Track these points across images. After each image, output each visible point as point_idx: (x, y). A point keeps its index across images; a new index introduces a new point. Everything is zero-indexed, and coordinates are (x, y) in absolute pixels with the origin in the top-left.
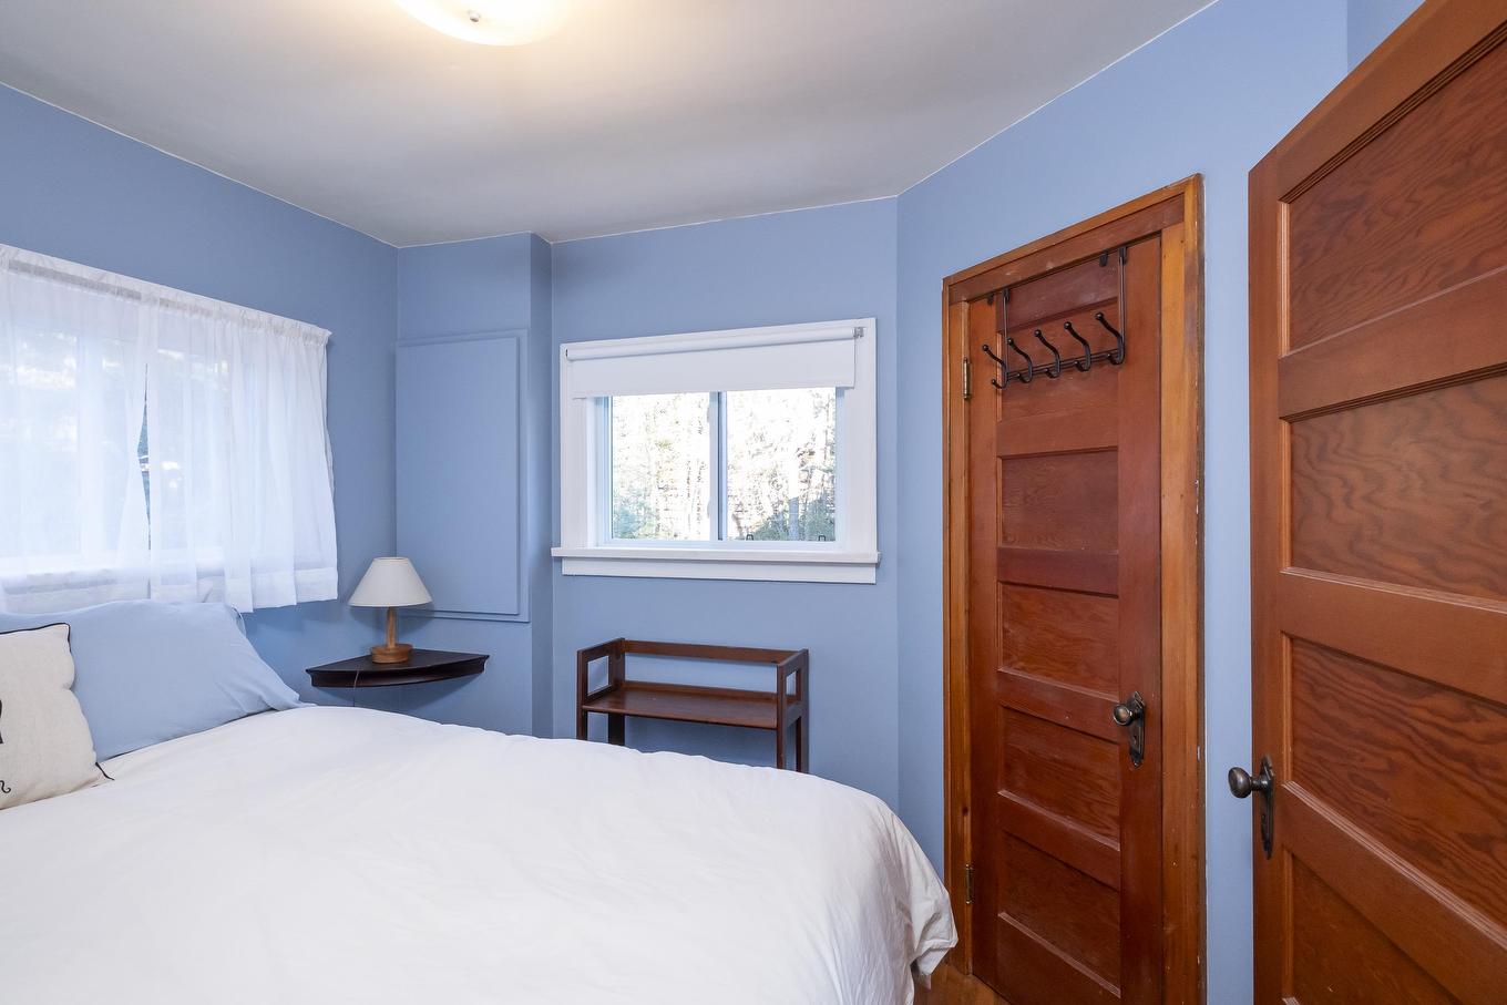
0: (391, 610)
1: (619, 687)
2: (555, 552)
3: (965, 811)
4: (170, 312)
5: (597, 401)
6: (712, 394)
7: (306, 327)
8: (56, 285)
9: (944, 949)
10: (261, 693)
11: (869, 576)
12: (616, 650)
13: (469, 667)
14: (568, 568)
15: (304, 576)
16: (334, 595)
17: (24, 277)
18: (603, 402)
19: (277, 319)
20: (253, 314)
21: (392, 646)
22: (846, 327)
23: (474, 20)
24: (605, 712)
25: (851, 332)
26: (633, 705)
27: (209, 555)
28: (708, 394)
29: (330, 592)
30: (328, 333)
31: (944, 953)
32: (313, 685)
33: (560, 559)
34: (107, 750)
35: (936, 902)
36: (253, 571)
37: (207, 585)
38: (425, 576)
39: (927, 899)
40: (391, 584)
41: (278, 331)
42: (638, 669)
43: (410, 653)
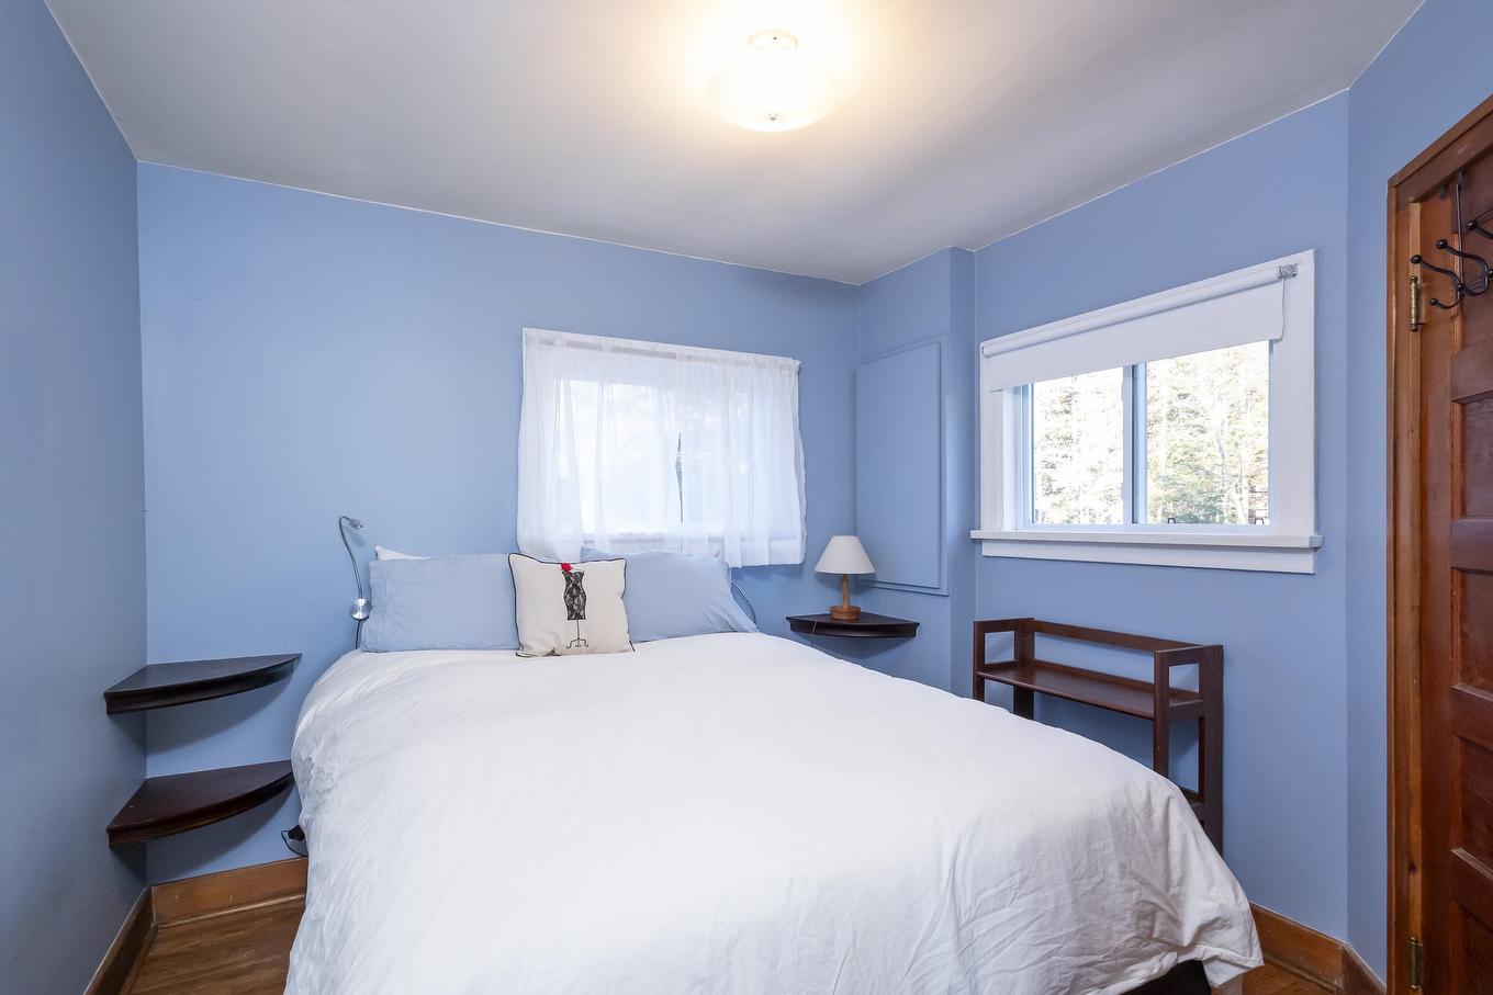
0: (845, 577)
1: (1025, 663)
2: (975, 534)
3: (1412, 868)
4: (692, 363)
5: (1016, 390)
6: (1125, 368)
7: (781, 360)
8: (633, 357)
9: (1243, 967)
10: (726, 618)
11: (1306, 564)
12: (1025, 630)
13: (904, 631)
14: (987, 550)
15: (777, 545)
16: (798, 560)
17: (619, 354)
18: (1022, 391)
19: (760, 357)
20: (744, 356)
21: (845, 606)
22: (1269, 269)
23: (773, 119)
24: (1011, 684)
25: (1274, 274)
26: (1041, 683)
27: (714, 527)
28: (1121, 369)
29: (794, 557)
30: (798, 363)
31: (1241, 971)
32: (791, 629)
33: (979, 541)
34: (636, 637)
35: (1221, 906)
36: (742, 539)
37: (716, 547)
38: (870, 550)
39: (1210, 899)
40: (844, 556)
41: (761, 366)
42: (1046, 650)
43: (857, 612)
